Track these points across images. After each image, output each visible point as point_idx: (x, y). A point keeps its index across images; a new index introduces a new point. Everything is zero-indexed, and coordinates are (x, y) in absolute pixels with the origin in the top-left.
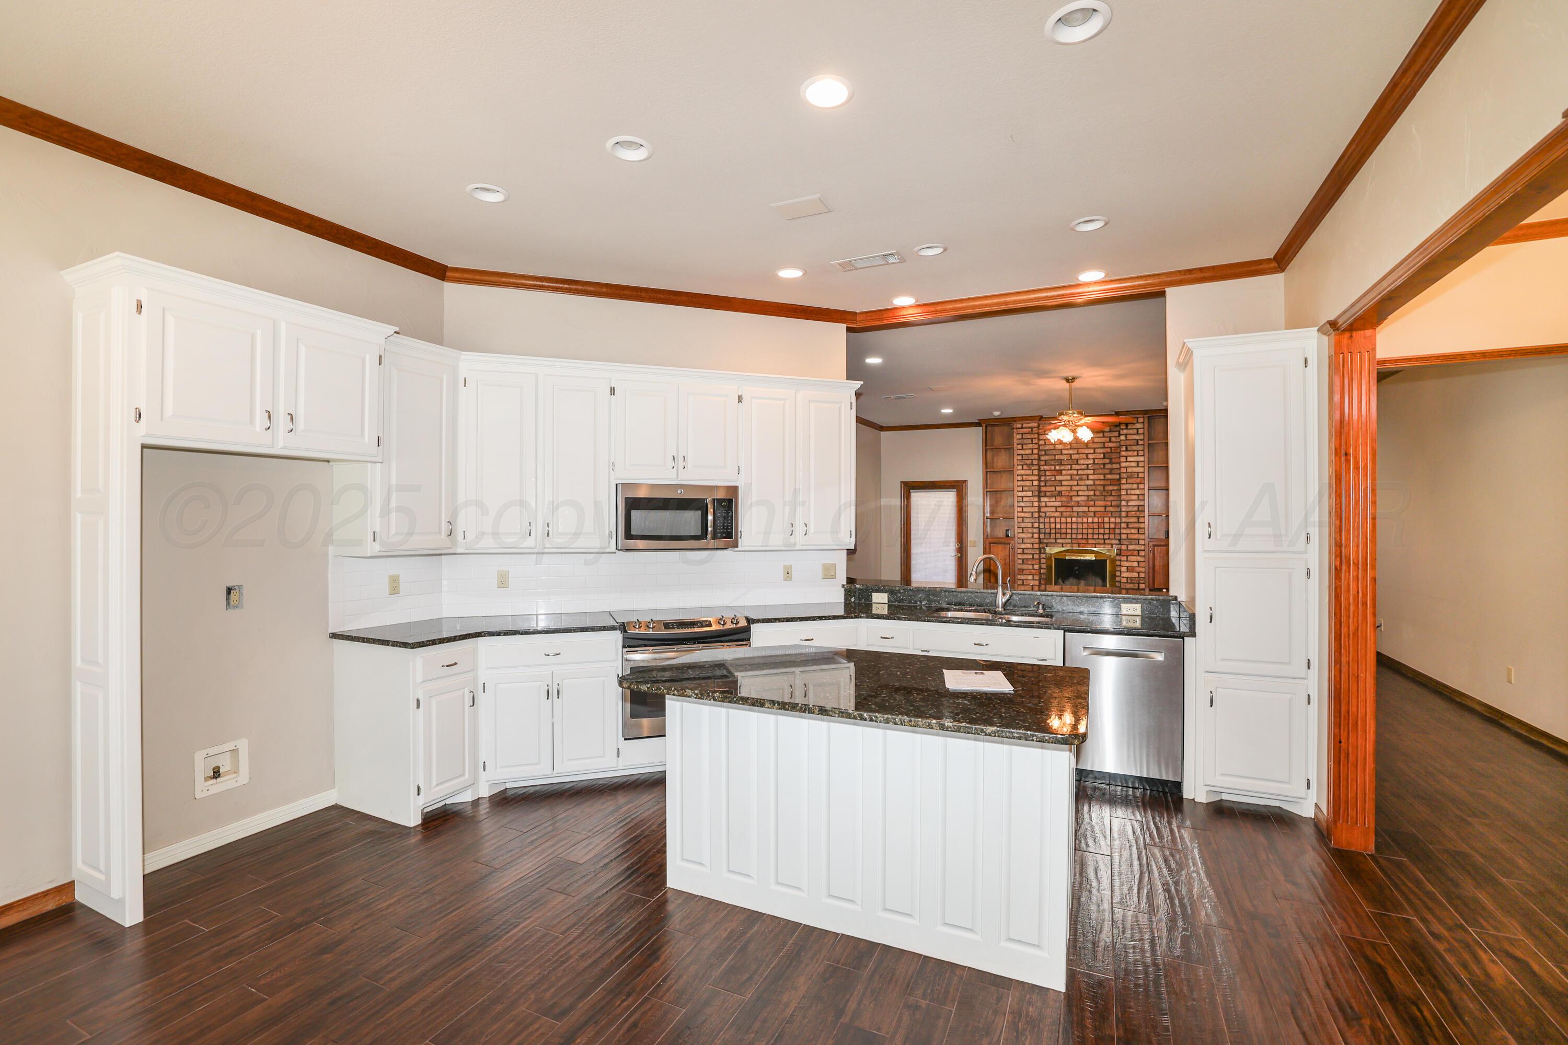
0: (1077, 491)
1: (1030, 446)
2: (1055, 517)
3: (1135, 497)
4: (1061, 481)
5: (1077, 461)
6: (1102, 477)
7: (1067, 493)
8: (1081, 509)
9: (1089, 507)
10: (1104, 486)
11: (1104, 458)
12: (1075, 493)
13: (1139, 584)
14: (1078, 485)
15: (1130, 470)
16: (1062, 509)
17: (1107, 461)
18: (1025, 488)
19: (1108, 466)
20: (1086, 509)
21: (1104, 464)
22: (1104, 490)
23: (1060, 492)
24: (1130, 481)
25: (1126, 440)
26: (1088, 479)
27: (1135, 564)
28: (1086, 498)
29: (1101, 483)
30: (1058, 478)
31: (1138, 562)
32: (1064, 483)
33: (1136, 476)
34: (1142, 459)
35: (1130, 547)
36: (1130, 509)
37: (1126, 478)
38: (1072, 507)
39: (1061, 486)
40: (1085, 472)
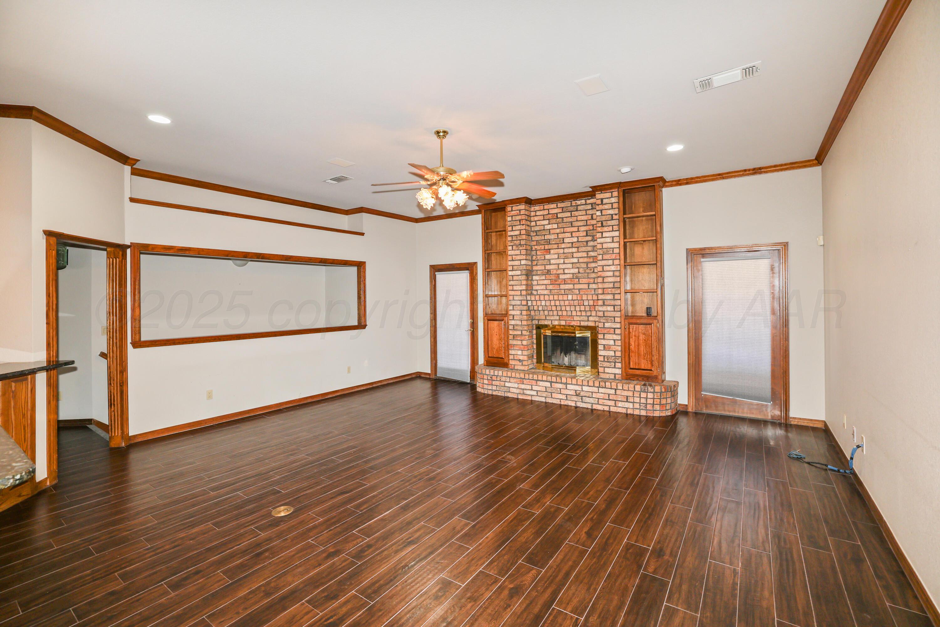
0: (564, 269)
1: (519, 227)
2: (544, 295)
3: (611, 274)
4: (549, 260)
5: (563, 240)
6: (585, 255)
7: (555, 272)
8: (567, 287)
9: (574, 284)
10: (587, 263)
11: (587, 235)
12: (561, 271)
13: (615, 363)
14: (564, 263)
15: (605, 246)
16: (551, 287)
17: (589, 238)
18: (515, 268)
19: (591, 244)
20: (571, 286)
21: (587, 242)
22: (587, 268)
23: (549, 271)
24: (606, 257)
25: (602, 215)
26: (573, 257)
27: (612, 342)
28: (572, 275)
29: (585, 261)
30: (548, 257)
31: (614, 340)
32: (552, 262)
33: (611, 252)
34: (617, 234)
35: (607, 325)
36: (606, 286)
37: (602, 255)
38: (559, 284)
39: (550, 264)
40: (571, 250)
